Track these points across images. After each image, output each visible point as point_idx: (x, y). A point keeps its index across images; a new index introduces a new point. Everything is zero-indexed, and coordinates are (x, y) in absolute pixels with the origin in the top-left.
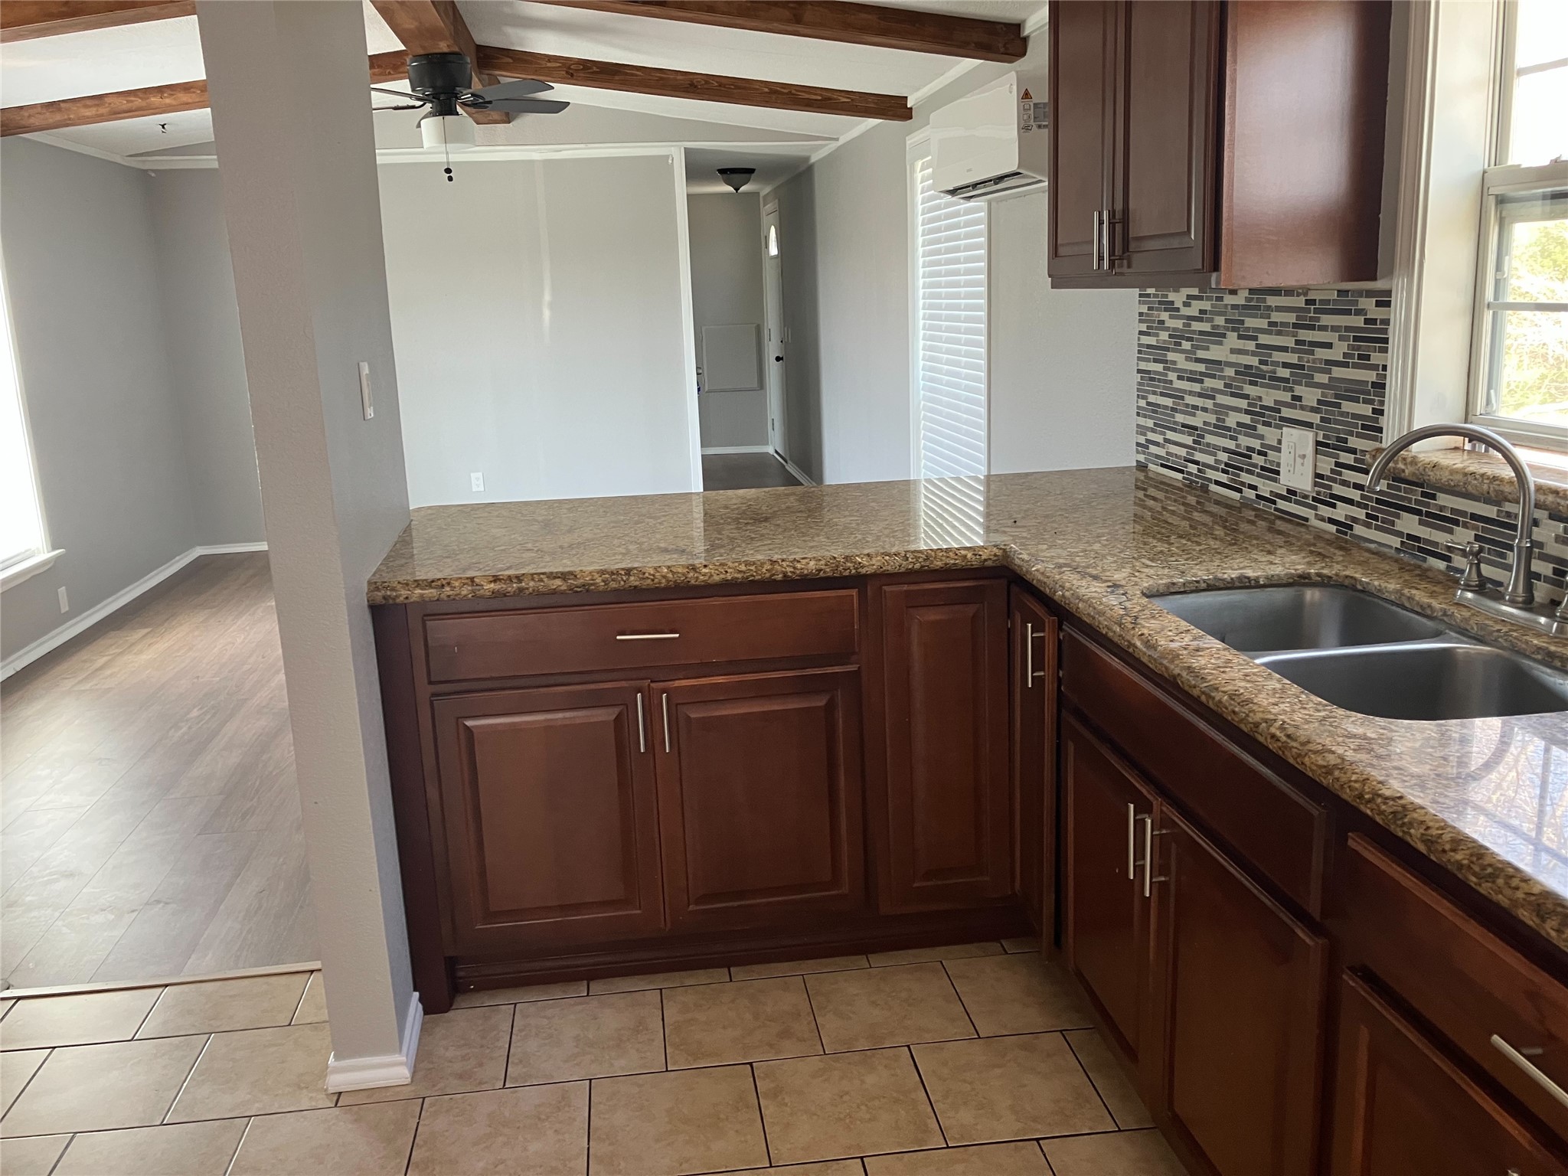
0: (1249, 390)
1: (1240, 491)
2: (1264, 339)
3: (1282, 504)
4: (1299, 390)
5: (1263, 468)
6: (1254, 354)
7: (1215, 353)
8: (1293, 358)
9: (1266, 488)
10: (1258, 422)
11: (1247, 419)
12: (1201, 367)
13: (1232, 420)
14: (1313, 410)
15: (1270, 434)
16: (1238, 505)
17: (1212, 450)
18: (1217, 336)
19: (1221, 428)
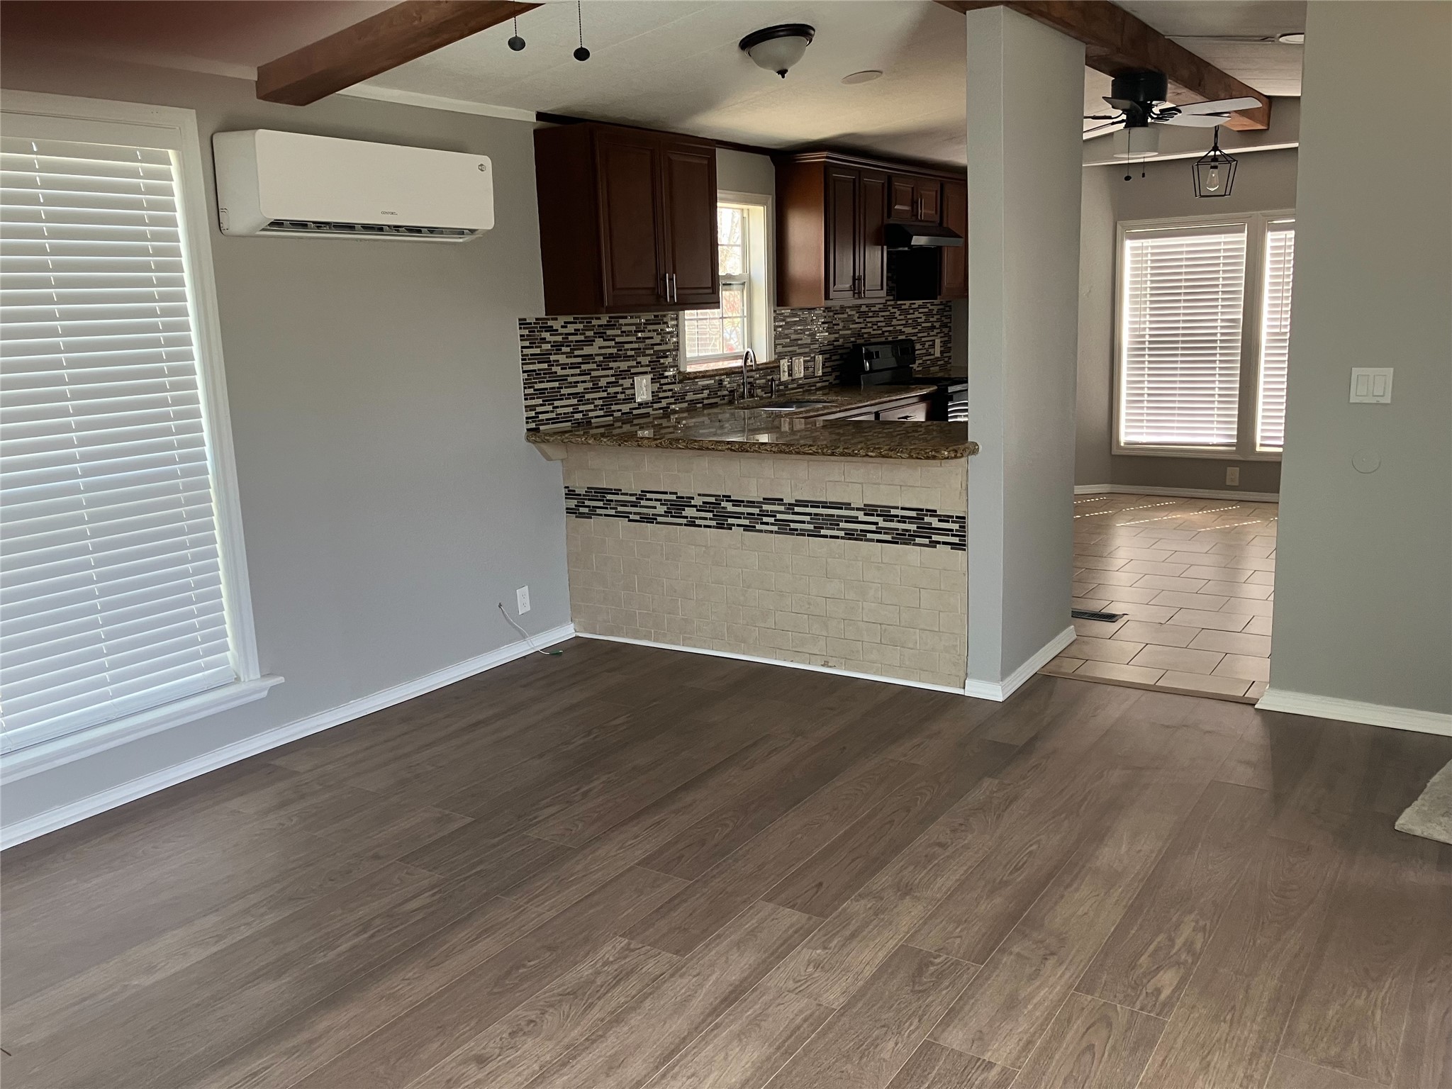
0: (611, 365)
1: (612, 415)
2: (618, 339)
3: (635, 412)
4: (639, 359)
5: (624, 400)
6: (613, 347)
7: (587, 350)
8: (636, 346)
9: (625, 408)
10: (618, 379)
11: (613, 379)
12: (579, 360)
13: (603, 382)
14: (647, 366)
15: (627, 383)
16: (612, 422)
17: (589, 402)
18: (589, 341)
19: (596, 388)
